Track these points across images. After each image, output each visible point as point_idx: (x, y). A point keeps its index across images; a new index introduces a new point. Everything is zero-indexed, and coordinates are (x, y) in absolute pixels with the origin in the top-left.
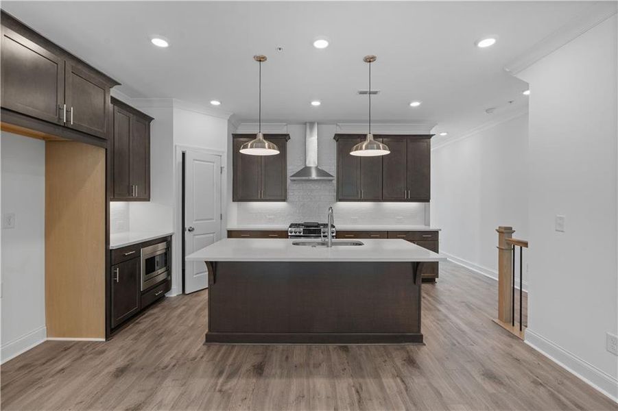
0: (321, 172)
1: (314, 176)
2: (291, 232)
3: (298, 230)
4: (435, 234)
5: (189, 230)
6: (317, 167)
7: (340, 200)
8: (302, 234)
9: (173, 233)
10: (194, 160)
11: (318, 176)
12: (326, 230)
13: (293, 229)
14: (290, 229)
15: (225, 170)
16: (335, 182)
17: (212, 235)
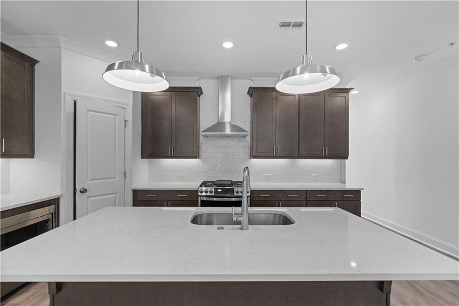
0: (234, 128)
1: (228, 131)
2: (202, 192)
3: (209, 189)
4: (357, 193)
5: (81, 192)
6: (230, 122)
7: (255, 157)
8: (213, 194)
9: (61, 195)
10: (88, 110)
11: (231, 131)
12: (240, 189)
13: (204, 189)
14: (200, 188)
15: (130, 123)
16: (249, 138)
17: (113, 195)
